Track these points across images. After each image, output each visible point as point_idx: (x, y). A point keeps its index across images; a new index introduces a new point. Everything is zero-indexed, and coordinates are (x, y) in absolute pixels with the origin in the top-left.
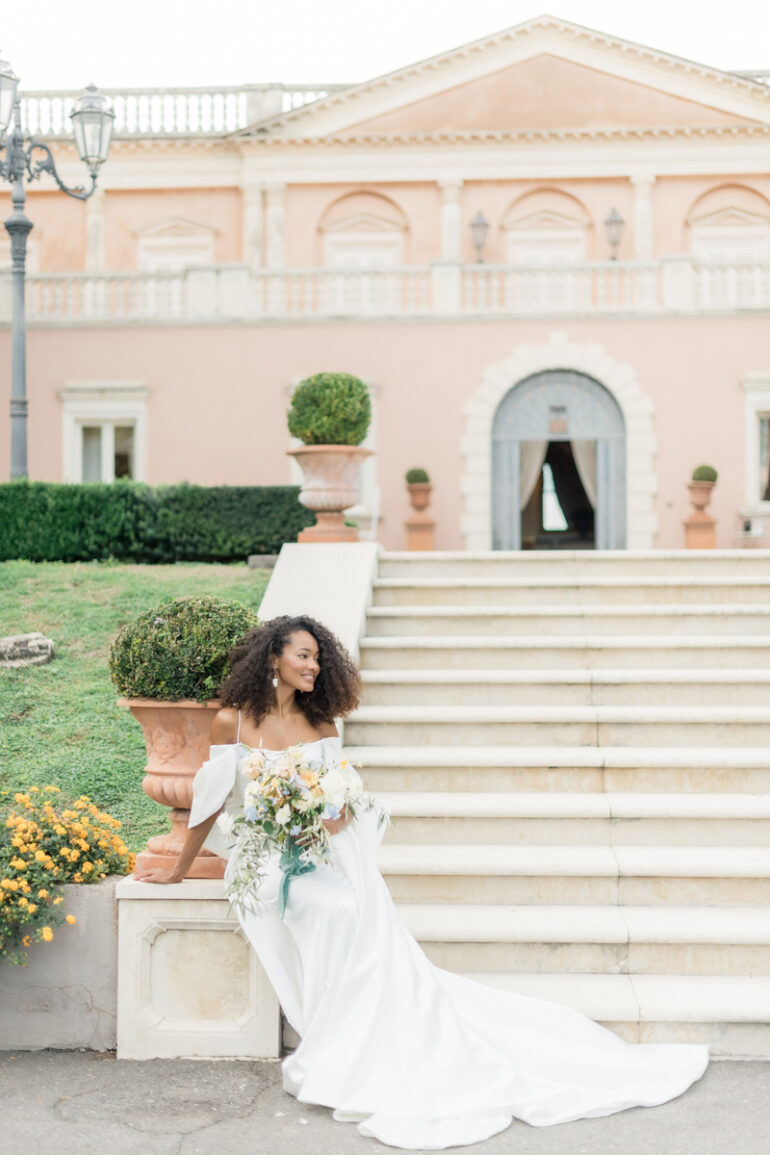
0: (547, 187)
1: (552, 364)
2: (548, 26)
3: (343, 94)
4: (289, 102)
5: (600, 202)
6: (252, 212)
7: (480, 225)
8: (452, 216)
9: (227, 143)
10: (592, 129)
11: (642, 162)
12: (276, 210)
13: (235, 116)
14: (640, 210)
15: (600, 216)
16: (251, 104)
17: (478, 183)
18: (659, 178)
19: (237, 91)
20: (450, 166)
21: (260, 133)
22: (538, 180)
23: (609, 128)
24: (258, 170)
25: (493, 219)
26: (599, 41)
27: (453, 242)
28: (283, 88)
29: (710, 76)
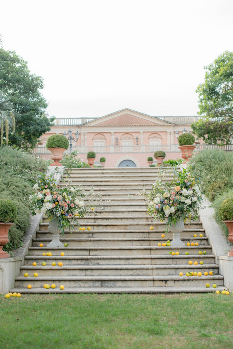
0: (127, 133)
1: (126, 159)
2: (127, 110)
3: (97, 119)
4: (88, 120)
5: (135, 135)
6: (82, 137)
7: (117, 139)
8: (113, 137)
9: (78, 126)
10: (134, 125)
11: (142, 130)
12: (86, 136)
13: (79, 122)
14: (141, 137)
15: (135, 138)
16: (82, 120)
17: (117, 132)
18: (144, 132)
19: (80, 118)
20: (112, 130)
21: (84, 125)
22: (126, 132)
23: (136, 125)
24: (83, 130)
25: (119, 138)
26: (135, 112)
27: (113, 141)
28: (87, 118)
29: (151, 117)
